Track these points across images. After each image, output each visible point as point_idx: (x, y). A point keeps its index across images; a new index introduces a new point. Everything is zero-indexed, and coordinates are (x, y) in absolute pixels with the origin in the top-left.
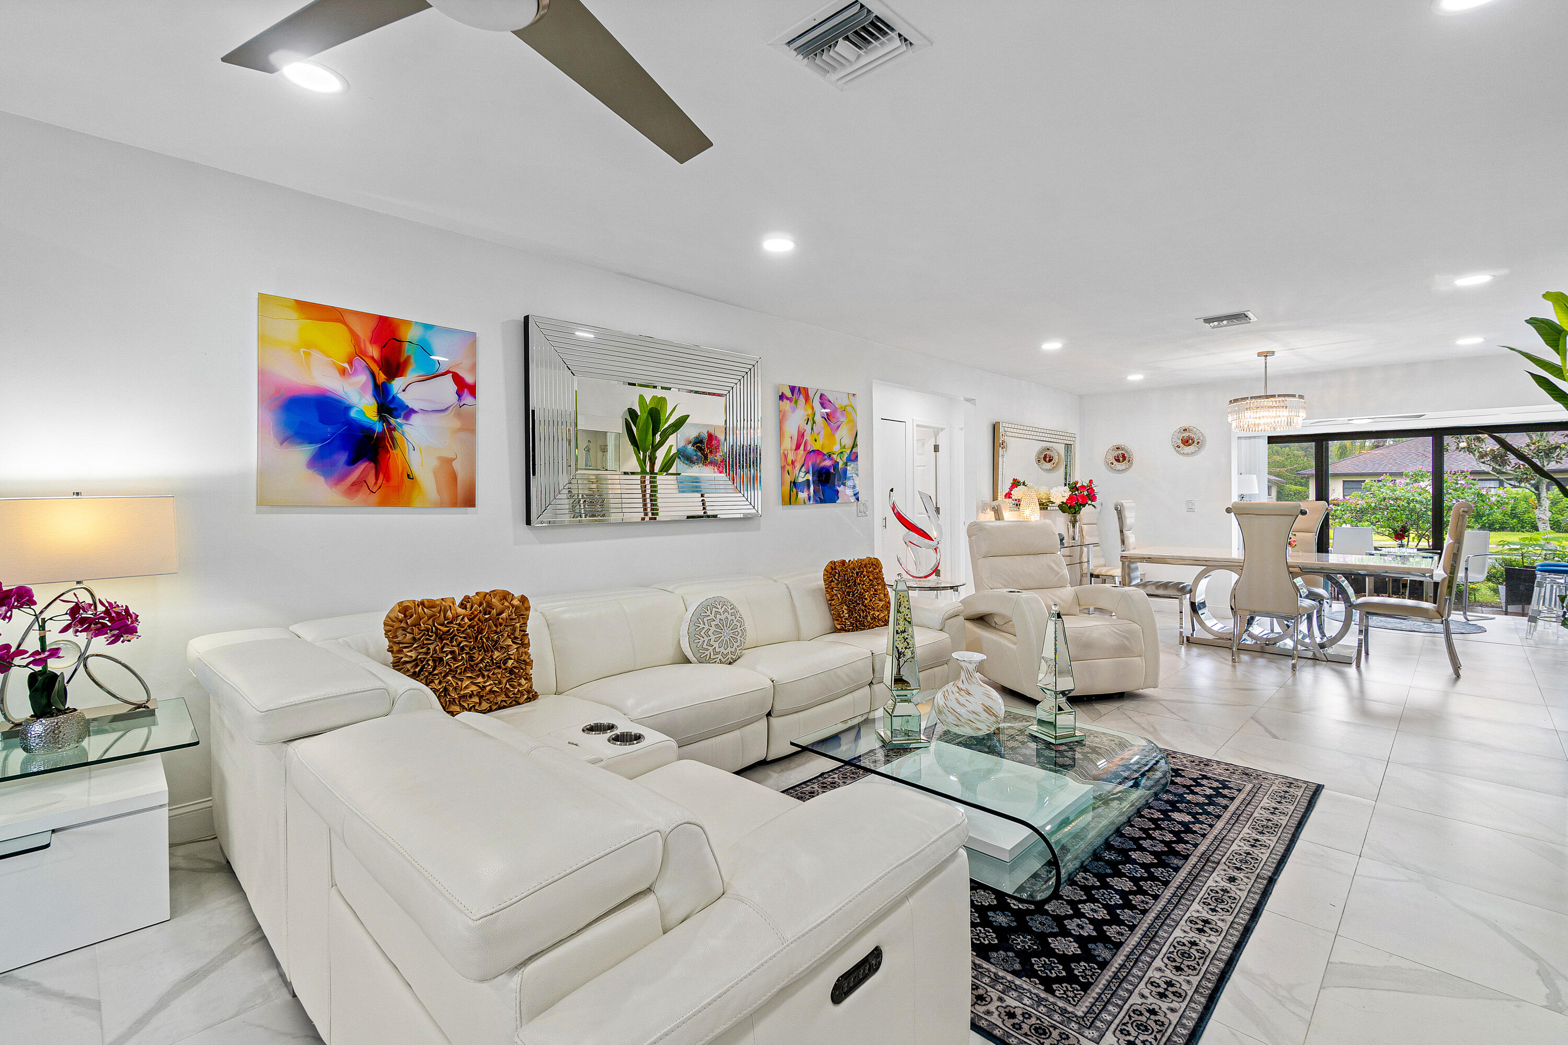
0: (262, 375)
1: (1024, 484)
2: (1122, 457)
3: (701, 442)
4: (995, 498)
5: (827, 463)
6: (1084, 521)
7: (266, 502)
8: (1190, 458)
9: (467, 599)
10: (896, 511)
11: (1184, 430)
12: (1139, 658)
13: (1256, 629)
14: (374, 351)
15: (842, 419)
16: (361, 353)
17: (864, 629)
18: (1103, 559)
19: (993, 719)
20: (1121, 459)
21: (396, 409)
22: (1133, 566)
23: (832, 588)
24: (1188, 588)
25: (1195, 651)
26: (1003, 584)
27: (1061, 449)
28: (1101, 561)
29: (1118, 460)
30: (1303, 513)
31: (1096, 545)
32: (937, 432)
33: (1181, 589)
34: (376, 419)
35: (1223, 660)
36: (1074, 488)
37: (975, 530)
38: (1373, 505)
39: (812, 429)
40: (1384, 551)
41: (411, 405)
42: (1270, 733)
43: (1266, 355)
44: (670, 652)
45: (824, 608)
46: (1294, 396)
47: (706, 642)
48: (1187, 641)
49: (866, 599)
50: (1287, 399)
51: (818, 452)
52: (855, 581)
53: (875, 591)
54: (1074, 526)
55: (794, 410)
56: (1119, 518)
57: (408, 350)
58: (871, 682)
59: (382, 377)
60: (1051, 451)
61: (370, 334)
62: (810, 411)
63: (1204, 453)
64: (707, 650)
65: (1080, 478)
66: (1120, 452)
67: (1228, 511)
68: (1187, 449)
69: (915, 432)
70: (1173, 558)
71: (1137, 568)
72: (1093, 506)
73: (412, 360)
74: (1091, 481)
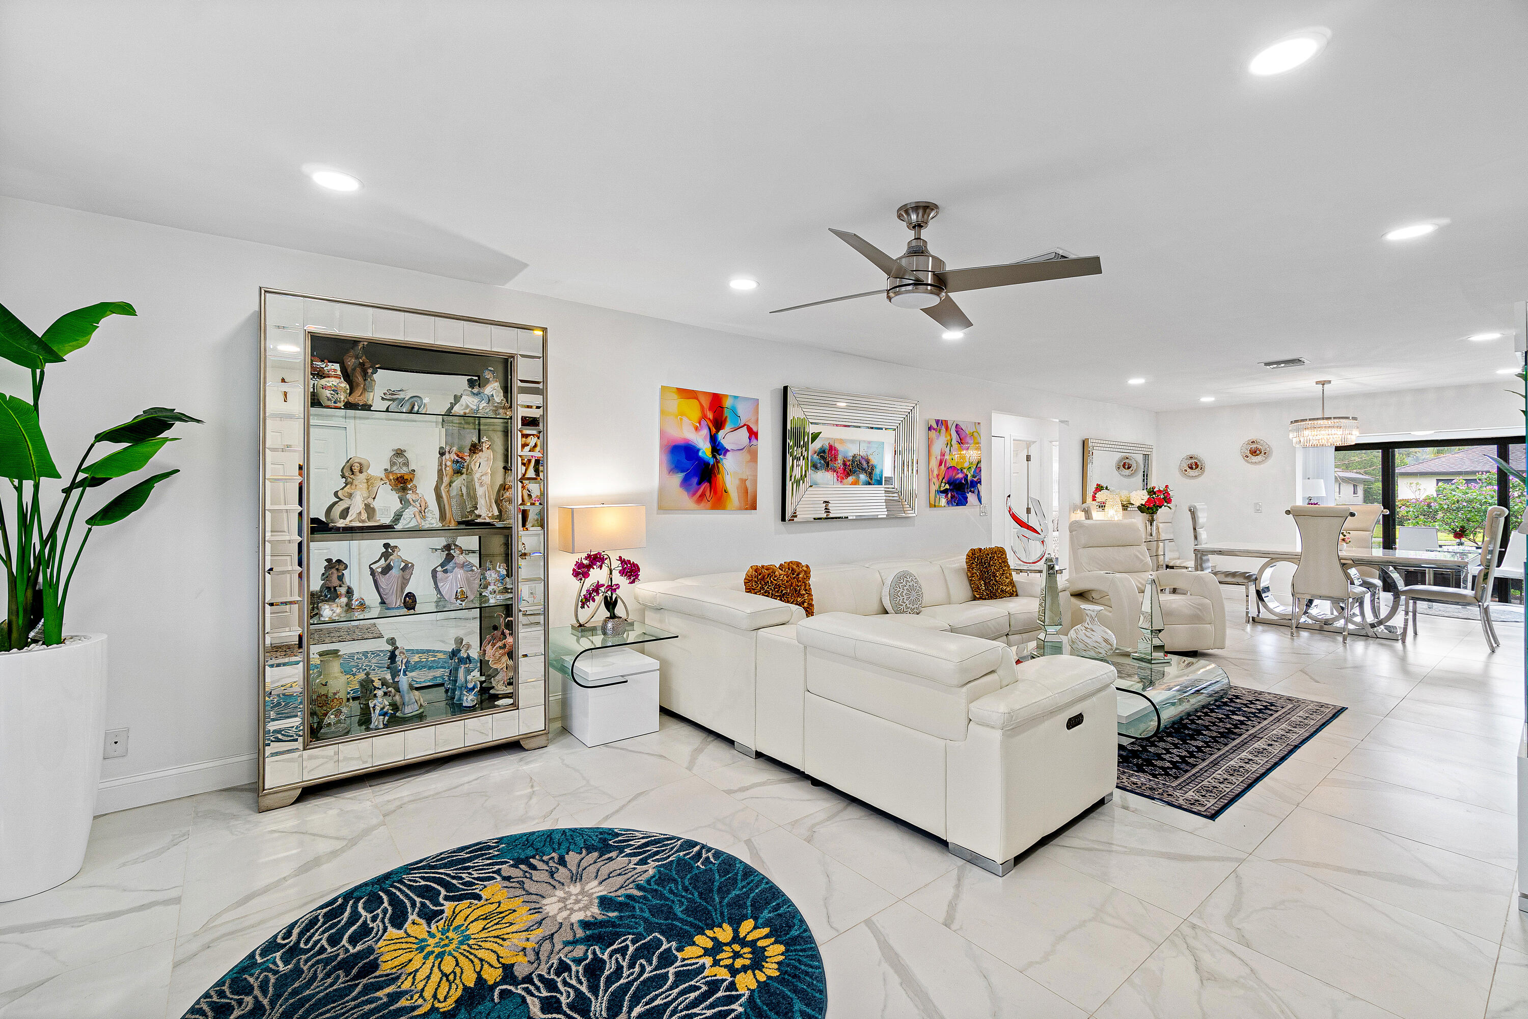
0: (662, 434)
1: (1107, 488)
2: (1194, 465)
3: (824, 452)
4: (1084, 502)
5: (960, 476)
6: (1160, 521)
7: (663, 507)
8: (1257, 467)
9: (781, 565)
10: (1011, 513)
11: (1252, 442)
12: (1209, 625)
13: (1313, 611)
14: (710, 415)
15: (970, 442)
16: (704, 417)
17: (996, 599)
18: (1177, 553)
19: (1110, 647)
20: (1194, 467)
21: (720, 450)
22: (1204, 558)
23: (973, 568)
24: (1254, 577)
25: (1260, 628)
26: (1098, 568)
27: (1140, 458)
28: (1176, 555)
29: (1191, 468)
30: (1352, 515)
31: (1171, 540)
32: (1029, 445)
33: (1248, 578)
34: (711, 456)
35: (1284, 635)
36: (1151, 492)
37: (1075, 527)
38: (1446, 507)
39: (950, 451)
40: (1445, 548)
41: (727, 447)
42: (1314, 679)
43: (1323, 383)
44: (876, 606)
45: (966, 583)
46: (1347, 418)
47: (901, 601)
48: (1253, 620)
49: (997, 577)
50: (1341, 420)
51: (954, 468)
52: (989, 564)
53: (1004, 571)
54: (1151, 525)
55: (938, 437)
56: (1192, 518)
57: (727, 413)
58: (1008, 634)
59: (714, 430)
60: (1130, 460)
61: (709, 405)
62: (949, 438)
63: (1271, 462)
64: (902, 605)
65: (1156, 483)
66: (1193, 461)
67: (1288, 512)
68: (1255, 459)
69: (1012, 444)
70: (1240, 551)
71: (1208, 560)
72: (1169, 507)
73: (728, 419)
74: (1167, 486)
